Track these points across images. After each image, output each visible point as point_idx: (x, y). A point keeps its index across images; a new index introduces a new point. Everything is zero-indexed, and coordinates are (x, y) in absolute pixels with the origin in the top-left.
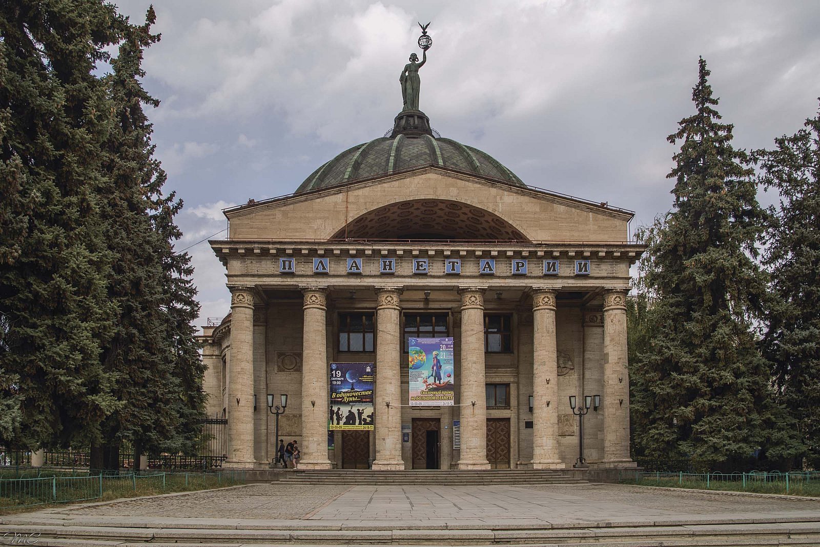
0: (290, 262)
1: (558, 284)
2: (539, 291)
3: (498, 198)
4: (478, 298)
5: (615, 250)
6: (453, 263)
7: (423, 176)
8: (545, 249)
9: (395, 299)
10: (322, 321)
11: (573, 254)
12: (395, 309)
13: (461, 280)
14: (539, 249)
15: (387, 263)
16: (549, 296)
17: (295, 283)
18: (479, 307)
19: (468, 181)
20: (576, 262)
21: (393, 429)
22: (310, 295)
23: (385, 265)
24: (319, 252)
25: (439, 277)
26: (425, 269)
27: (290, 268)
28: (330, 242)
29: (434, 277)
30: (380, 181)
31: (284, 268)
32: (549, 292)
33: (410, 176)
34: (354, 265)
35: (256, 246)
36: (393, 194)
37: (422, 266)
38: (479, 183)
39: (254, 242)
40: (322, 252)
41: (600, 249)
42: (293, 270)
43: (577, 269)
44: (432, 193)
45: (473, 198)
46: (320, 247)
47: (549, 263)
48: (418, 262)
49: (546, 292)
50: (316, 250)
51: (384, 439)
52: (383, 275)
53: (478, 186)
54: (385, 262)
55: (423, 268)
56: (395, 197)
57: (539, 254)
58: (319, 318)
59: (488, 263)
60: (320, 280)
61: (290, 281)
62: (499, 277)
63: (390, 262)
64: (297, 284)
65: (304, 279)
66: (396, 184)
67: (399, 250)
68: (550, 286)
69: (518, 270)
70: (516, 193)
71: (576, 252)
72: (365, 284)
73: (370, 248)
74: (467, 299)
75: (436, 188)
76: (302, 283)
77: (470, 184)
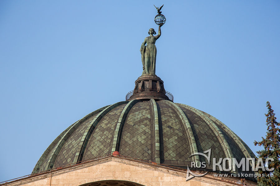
3: (160, 178)
7: (106, 164)
19: (138, 166)
30: (75, 168)
33: (96, 164)
36: (84, 177)
38: (146, 168)
44: (112, 176)
45: (141, 179)
53: (145, 169)
56: (85, 180)
66: (86, 170)
70: (173, 174)
75: (115, 172)
77: (139, 168)
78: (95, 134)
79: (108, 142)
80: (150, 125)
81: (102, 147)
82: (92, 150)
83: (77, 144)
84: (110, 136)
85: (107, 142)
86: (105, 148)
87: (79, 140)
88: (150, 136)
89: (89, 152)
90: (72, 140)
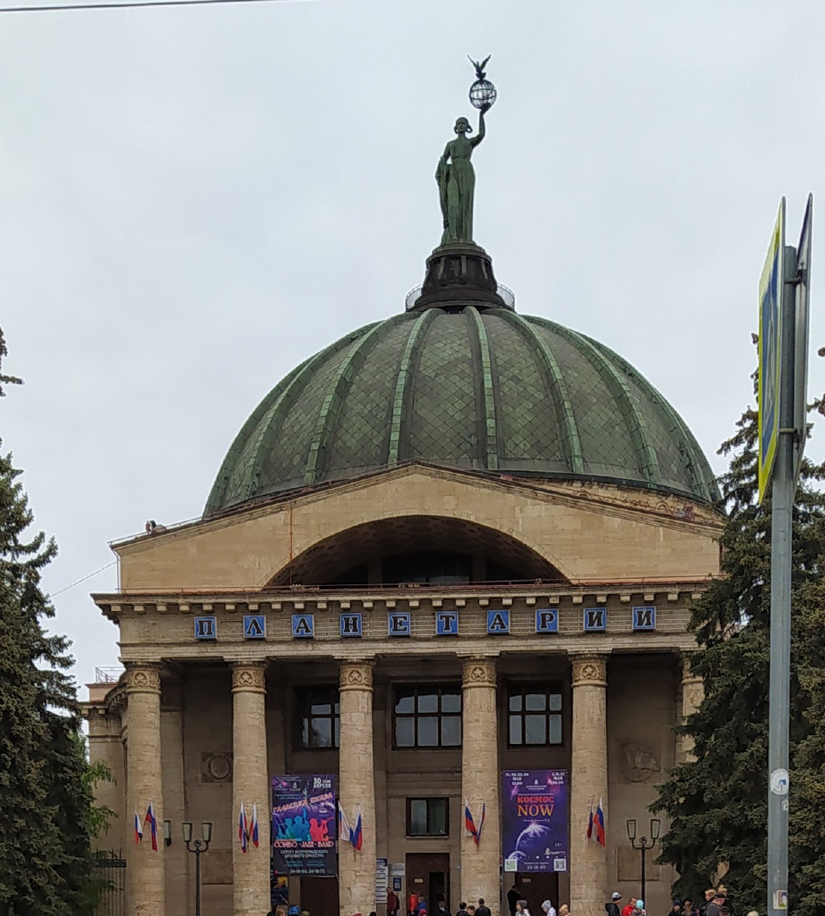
0: (209, 623)
1: (607, 645)
2: (578, 656)
3: (517, 509)
4: (485, 671)
5: (693, 589)
6: (447, 618)
7: (404, 479)
8: (584, 593)
9: (364, 675)
10: (260, 711)
11: (628, 598)
12: (363, 690)
13: (460, 644)
14: (574, 593)
15: (351, 621)
16: (593, 665)
17: (218, 654)
18: (487, 684)
20: (634, 611)
21: (363, 873)
22: (241, 672)
23: (347, 624)
24: (251, 607)
25: (428, 640)
26: (405, 629)
27: (210, 633)
28: (266, 591)
29: (420, 640)
30: (340, 490)
31: (202, 633)
32: (594, 658)
33: (384, 480)
34: (302, 625)
35: (160, 600)
36: (360, 510)
37: (401, 624)
38: (488, 487)
39: (157, 595)
40: (255, 607)
41: (668, 590)
42: (216, 635)
43: (635, 622)
44: (416, 506)
45: (479, 511)
46: (252, 600)
47: (591, 614)
48: (395, 619)
49: (590, 658)
50: (246, 605)
51: (349, 889)
52: (344, 639)
54: (347, 620)
55: (403, 627)
57: (576, 600)
58: (255, 706)
59: (498, 616)
60: (254, 648)
61: (211, 652)
62: (517, 637)
63: (355, 620)
64: (221, 655)
65: (231, 649)
66: (364, 493)
67: (366, 601)
68: (594, 650)
69: (544, 626)
70: (545, 500)
71: (632, 596)
72: (320, 653)
73: (324, 598)
74: (470, 672)
75: (423, 498)
76: (228, 654)
78: (350, 397)
79: (381, 417)
80: (472, 375)
81: (367, 429)
82: (347, 437)
83: (310, 423)
84: (384, 403)
85: (379, 417)
86: (375, 434)
87: (313, 413)
88: (473, 402)
89: (340, 441)
90: (299, 413)
